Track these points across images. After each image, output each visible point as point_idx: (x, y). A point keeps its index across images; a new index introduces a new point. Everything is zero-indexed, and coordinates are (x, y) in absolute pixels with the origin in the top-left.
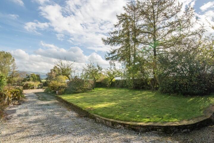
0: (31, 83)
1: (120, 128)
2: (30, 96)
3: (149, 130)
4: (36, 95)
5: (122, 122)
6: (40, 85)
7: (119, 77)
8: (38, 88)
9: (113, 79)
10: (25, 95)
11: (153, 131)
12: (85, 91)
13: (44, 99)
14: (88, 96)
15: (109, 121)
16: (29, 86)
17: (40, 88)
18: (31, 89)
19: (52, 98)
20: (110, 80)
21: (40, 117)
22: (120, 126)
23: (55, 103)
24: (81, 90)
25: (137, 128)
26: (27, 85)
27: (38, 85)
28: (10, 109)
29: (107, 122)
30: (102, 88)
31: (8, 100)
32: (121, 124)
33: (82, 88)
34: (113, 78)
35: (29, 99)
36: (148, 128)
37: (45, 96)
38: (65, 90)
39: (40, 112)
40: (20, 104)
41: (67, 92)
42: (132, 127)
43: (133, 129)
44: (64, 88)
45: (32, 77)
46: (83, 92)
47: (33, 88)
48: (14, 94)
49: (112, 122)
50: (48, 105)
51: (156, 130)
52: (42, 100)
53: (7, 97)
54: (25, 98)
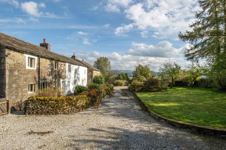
0: (120, 81)
1: (163, 122)
2: (118, 92)
3: (185, 128)
4: (121, 91)
5: (164, 118)
6: (126, 83)
7: (204, 76)
8: (125, 85)
9: (196, 78)
10: (114, 91)
11: (188, 129)
12: (159, 90)
13: (125, 95)
14: (159, 95)
15: (157, 116)
16: (118, 83)
18: (120, 86)
19: (131, 95)
20: (193, 78)
21: (117, 106)
22: (163, 120)
23: (131, 99)
24: (156, 90)
25: (175, 124)
26: (117, 82)
27: (125, 83)
28: (105, 100)
29: (156, 116)
30: (183, 87)
31: (103, 94)
32: (164, 119)
33: (158, 87)
34: (197, 76)
35: (116, 94)
36: (183, 126)
37: (127, 92)
38: (142, 89)
39: (119, 104)
40: (110, 97)
41: (144, 90)
42: (171, 123)
43: (172, 125)
44: (141, 87)
45: (122, 75)
46: (158, 91)
47: (121, 85)
48: (107, 91)
49: (158, 117)
50: (126, 100)
51: (191, 129)
52: (124, 96)
53: (103, 92)
54: (114, 93)
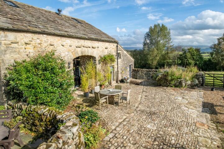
0: (176, 71)
17: (197, 85)
